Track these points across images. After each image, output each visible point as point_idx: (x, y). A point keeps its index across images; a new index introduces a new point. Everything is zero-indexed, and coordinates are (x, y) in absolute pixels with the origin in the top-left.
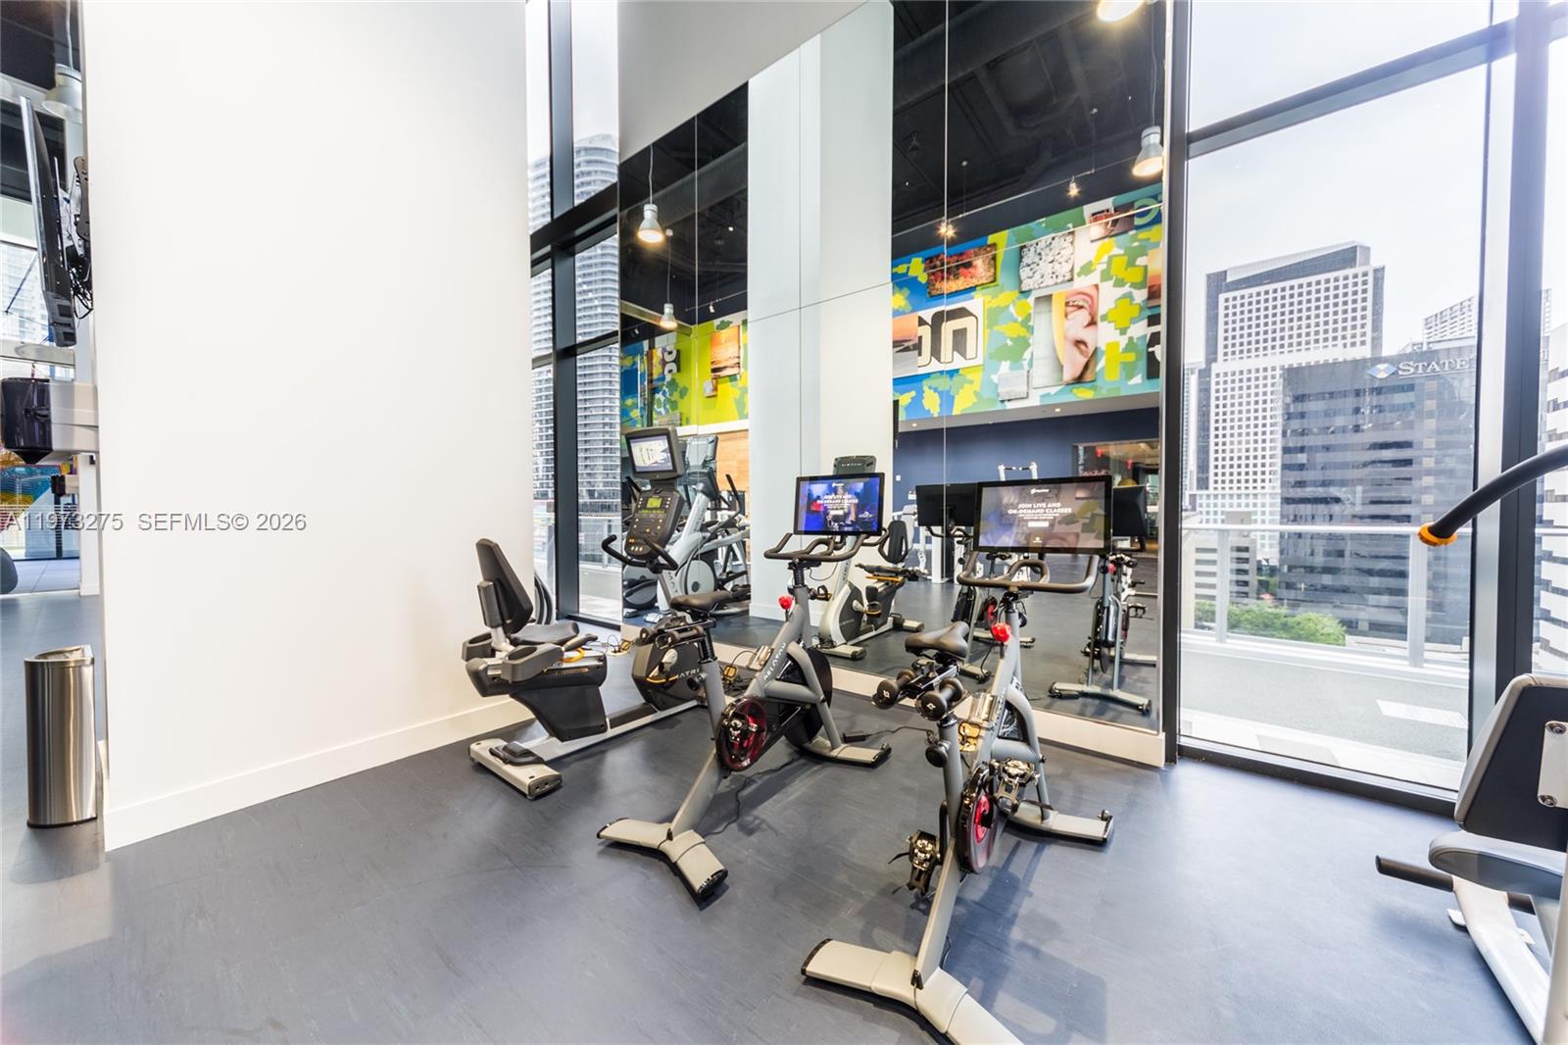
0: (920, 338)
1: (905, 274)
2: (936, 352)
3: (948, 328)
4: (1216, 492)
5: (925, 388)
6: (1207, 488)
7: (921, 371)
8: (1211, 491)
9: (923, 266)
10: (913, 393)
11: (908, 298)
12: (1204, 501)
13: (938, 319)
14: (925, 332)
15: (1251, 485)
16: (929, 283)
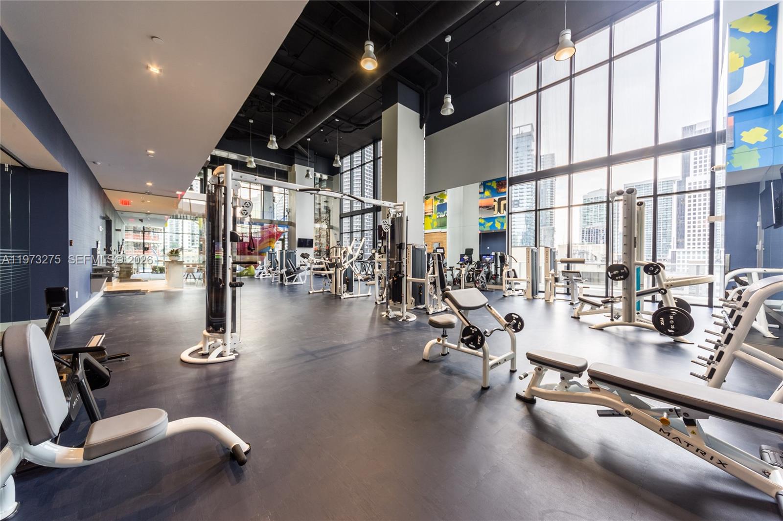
0: (494, 206)
1: (491, 186)
2: (499, 210)
3: (503, 202)
4: (689, 250)
5: (496, 221)
6: (683, 248)
7: (495, 216)
8: (686, 249)
9: (496, 184)
10: (492, 223)
11: (491, 193)
12: (681, 255)
13: (500, 200)
14: (496, 204)
15: (696, 246)
16: (497, 189)
